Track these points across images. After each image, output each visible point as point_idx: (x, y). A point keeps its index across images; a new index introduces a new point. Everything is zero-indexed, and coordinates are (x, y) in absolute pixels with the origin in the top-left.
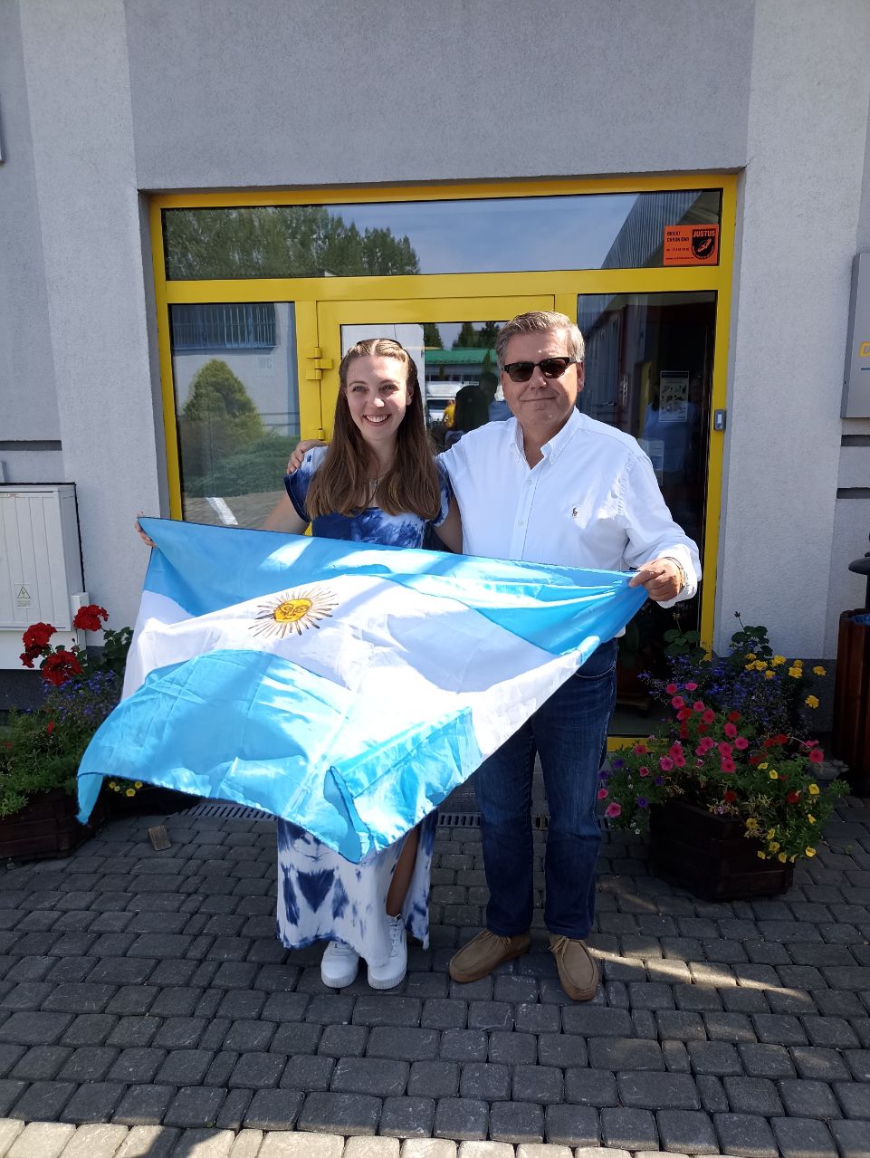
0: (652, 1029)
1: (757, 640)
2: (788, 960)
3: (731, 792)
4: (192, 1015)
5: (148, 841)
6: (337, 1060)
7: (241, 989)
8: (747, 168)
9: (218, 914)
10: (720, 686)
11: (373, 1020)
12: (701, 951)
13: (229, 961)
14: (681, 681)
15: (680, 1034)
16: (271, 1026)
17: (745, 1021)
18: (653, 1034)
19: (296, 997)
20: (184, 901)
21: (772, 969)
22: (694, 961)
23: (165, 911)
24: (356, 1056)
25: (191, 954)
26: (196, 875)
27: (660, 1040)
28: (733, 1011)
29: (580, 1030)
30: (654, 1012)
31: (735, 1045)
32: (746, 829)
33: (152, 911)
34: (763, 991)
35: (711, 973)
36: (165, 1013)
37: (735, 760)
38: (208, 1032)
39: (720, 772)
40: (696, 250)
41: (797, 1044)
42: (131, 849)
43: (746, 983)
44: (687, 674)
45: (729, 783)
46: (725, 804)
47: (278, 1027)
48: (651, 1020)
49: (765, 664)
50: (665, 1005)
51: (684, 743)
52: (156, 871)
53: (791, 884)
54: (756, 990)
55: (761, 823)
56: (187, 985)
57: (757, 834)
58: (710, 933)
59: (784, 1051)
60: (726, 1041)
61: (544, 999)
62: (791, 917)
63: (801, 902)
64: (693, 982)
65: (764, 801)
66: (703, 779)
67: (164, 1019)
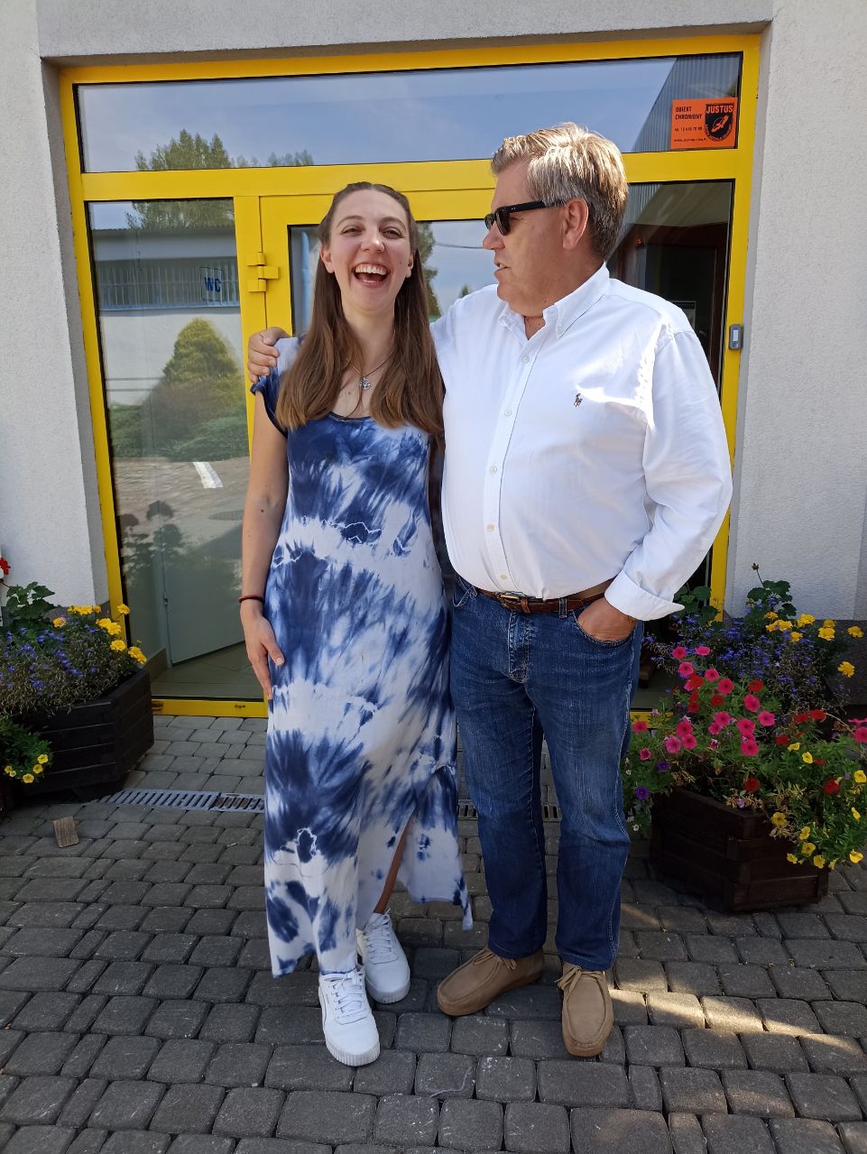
0: (655, 1094)
1: (778, 597)
2: (827, 994)
3: (752, 779)
4: (58, 1073)
5: (52, 835)
6: (237, 1141)
7: (128, 1034)
8: (774, 22)
9: (118, 930)
10: (736, 651)
11: (292, 1082)
12: (716, 981)
13: (120, 995)
14: (688, 645)
15: (693, 1105)
16: (157, 1088)
17: (776, 1084)
18: (657, 1103)
19: (197, 1045)
20: (79, 913)
21: (807, 1006)
22: (708, 995)
23: (54, 927)
24: (261, 1136)
25: (73, 986)
26: (101, 878)
27: (665, 1112)
28: (761, 1069)
29: (560, 1096)
30: (658, 1069)
31: (766, 1120)
32: (772, 826)
33: (37, 927)
34: (798, 1038)
35: (730, 1013)
36: (24, 1070)
37: (757, 739)
38: (74, 1098)
39: (740, 755)
40: (710, 128)
41: (846, 1120)
42: (30, 846)
43: (776, 1027)
44: (696, 636)
45: (751, 769)
46: (746, 795)
47: (167, 1090)
48: (654, 1082)
49: (789, 624)
50: (672, 1059)
51: (694, 720)
52: (55, 874)
53: (825, 893)
54: (788, 1038)
55: (791, 819)
56: (61, 1029)
57: (786, 833)
58: (726, 955)
59: (831, 1131)
60: (754, 1114)
61: (515, 1050)
62: (827, 935)
63: (838, 913)
64: (707, 1026)
65: (796, 793)
66: (718, 764)
67: (21, 1078)
